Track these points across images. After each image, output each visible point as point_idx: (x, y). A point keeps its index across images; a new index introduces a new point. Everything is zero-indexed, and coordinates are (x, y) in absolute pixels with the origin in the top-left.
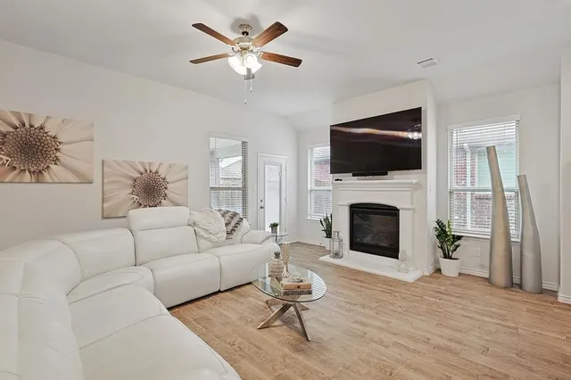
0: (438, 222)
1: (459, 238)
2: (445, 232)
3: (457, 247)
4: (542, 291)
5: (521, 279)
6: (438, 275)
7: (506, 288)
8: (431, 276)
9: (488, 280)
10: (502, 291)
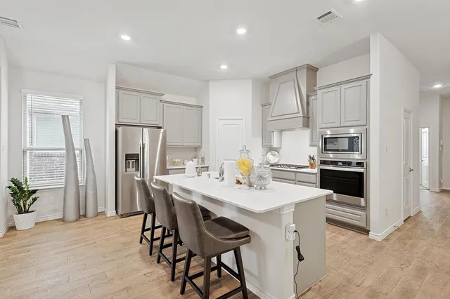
0: (13, 181)
1: (34, 192)
2: (20, 188)
3: (35, 200)
4: (97, 214)
5: (86, 211)
6: (13, 232)
7: (76, 220)
8: (5, 236)
9: (63, 220)
10: (75, 223)
